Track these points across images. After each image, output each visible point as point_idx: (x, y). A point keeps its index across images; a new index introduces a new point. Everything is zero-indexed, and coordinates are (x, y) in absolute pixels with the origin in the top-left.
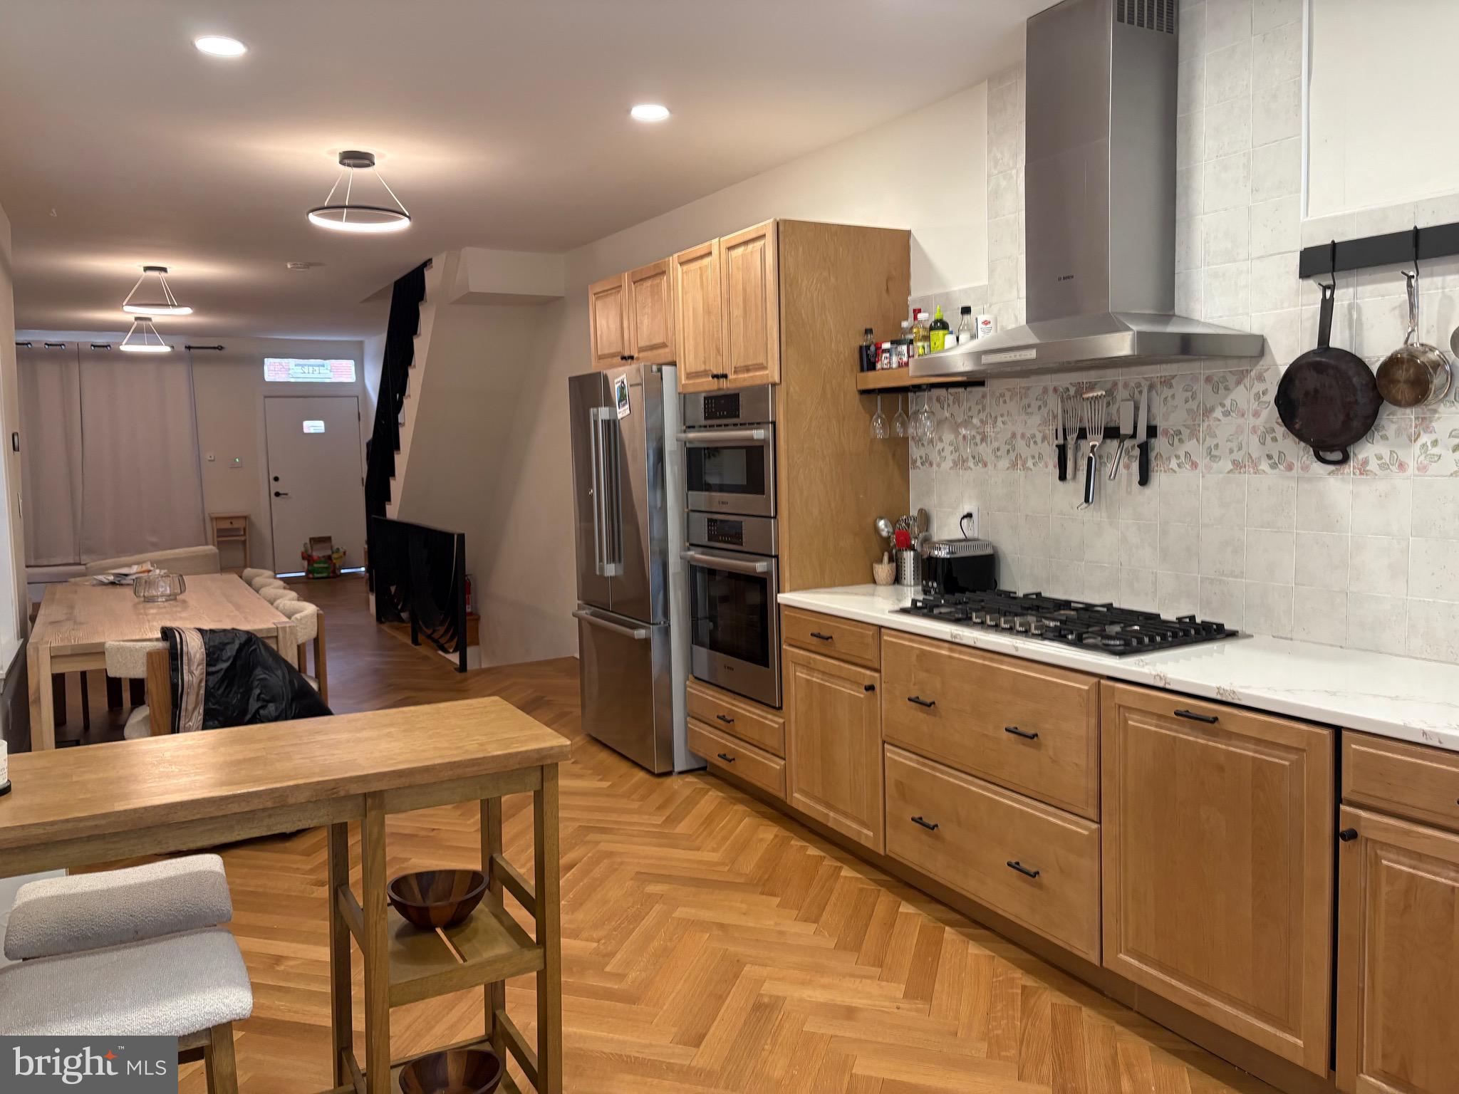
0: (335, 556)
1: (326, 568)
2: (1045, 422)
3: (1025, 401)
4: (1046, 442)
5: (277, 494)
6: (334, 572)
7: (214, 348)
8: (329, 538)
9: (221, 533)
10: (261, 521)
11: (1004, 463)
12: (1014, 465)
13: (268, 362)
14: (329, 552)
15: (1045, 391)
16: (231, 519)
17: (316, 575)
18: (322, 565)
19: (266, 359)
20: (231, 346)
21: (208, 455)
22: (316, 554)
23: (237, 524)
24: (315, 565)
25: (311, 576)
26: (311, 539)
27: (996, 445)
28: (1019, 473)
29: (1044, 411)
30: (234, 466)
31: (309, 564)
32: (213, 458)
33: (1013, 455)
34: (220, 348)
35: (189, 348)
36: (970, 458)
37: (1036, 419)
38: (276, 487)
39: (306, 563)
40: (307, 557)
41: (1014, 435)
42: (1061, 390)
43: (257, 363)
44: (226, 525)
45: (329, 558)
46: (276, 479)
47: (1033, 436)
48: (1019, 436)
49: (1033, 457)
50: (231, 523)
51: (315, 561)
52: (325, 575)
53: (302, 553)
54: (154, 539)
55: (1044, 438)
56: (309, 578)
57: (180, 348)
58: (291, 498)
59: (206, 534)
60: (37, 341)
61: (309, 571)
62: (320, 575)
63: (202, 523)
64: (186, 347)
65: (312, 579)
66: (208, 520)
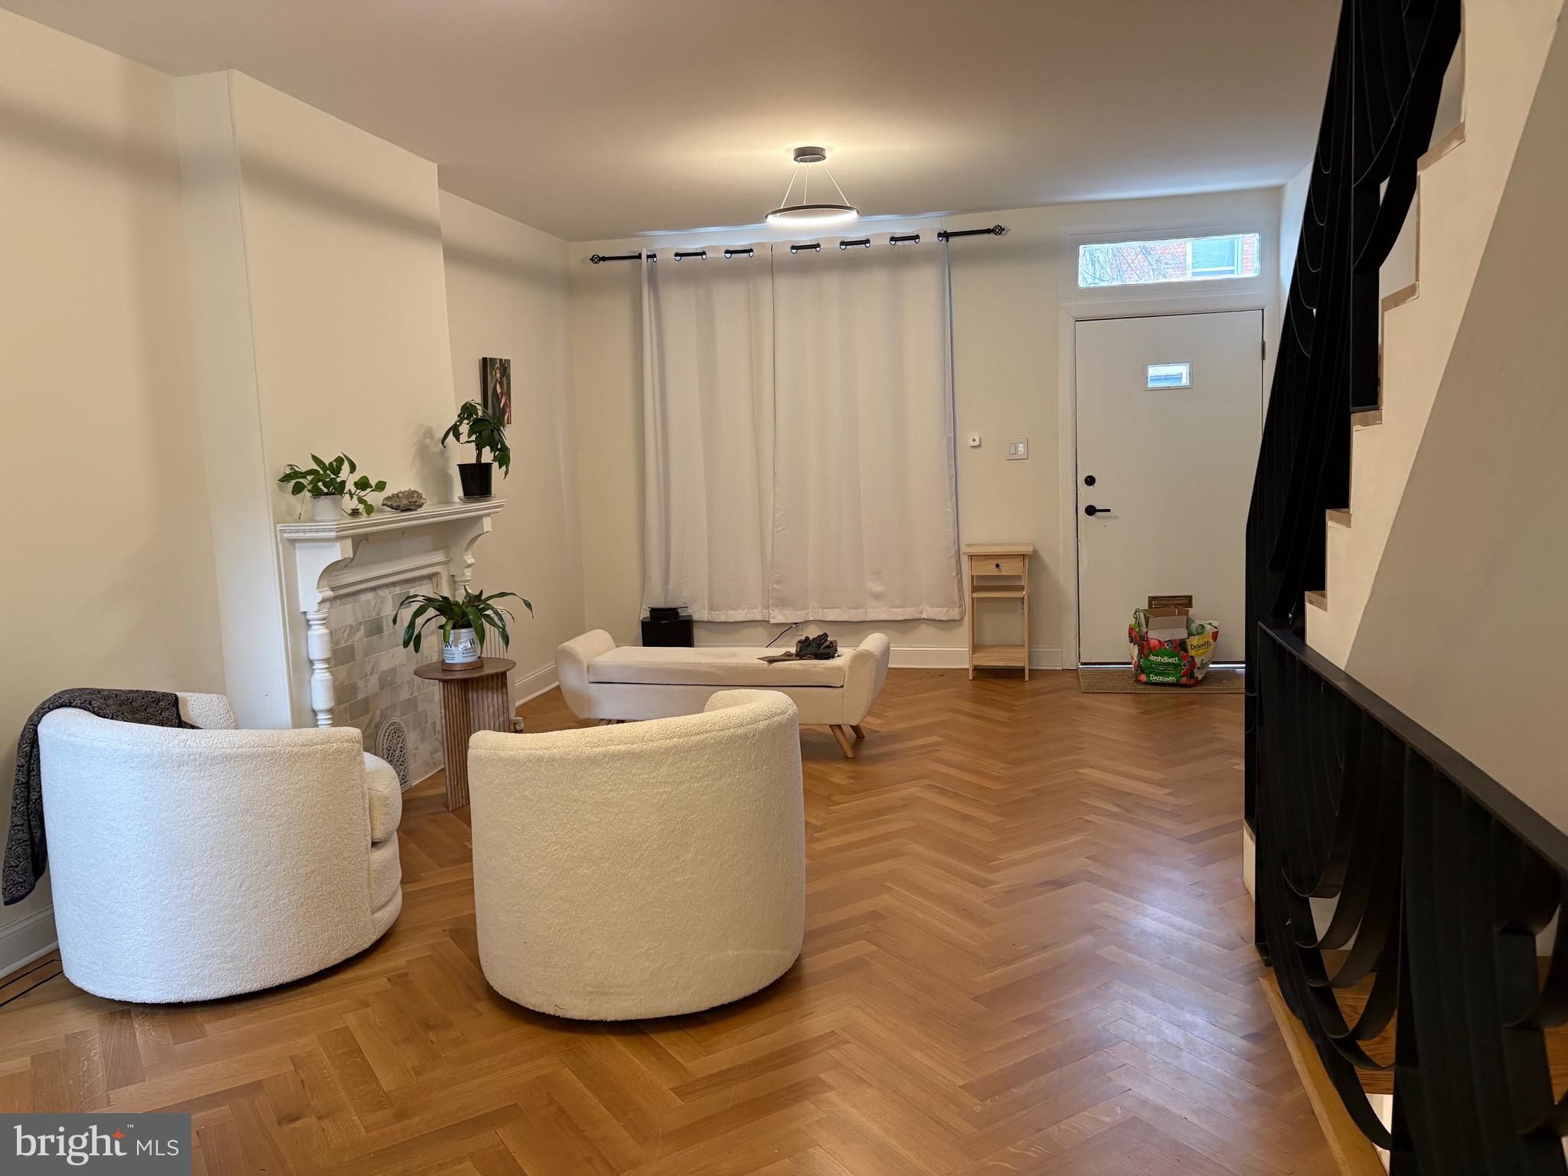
0: (1194, 641)
1: (1175, 666)
5: (1091, 510)
6: (1190, 674)
7: (989, 231)
8: (1188, 601)
9: (980, 584)
10: (1059, 567)
13: (1086, 252)
14: (1182, 634)
16: (997, 558)
17: (1154, 678)
18: (1166, 660)
19: (1080, 248)
20: (1019, 224)
21: (970, 437)
22: (1154, 635)
23: (1009, 569)
24: (1152, 658)
25: (1143, 678)
26: (1151, 599)
30: (1014, 459)
31: (1141, 652)
32: (977, 443)
34: (998, 230)
35: (945, 235)
38: (1088, 495)
39: (1136, 651)
40: (1137, 638)
43: (1063, 252)
44: (989, 569)
45: (1182, 645)
46: (1090, 481)
50: (997, 566)
51: (1152, 650)
52: (1171, 679)
53: (1131, 630)
56: (1138, 681)
57: (929, 238)
58: (1115, 517)
59: (960, 582)
60: (714, 248)
61: (1141, 670)
62: (1160, 679)
63: (953, 562)
64: (940, 235)
65: (1147, 683)
66: (965, 560)
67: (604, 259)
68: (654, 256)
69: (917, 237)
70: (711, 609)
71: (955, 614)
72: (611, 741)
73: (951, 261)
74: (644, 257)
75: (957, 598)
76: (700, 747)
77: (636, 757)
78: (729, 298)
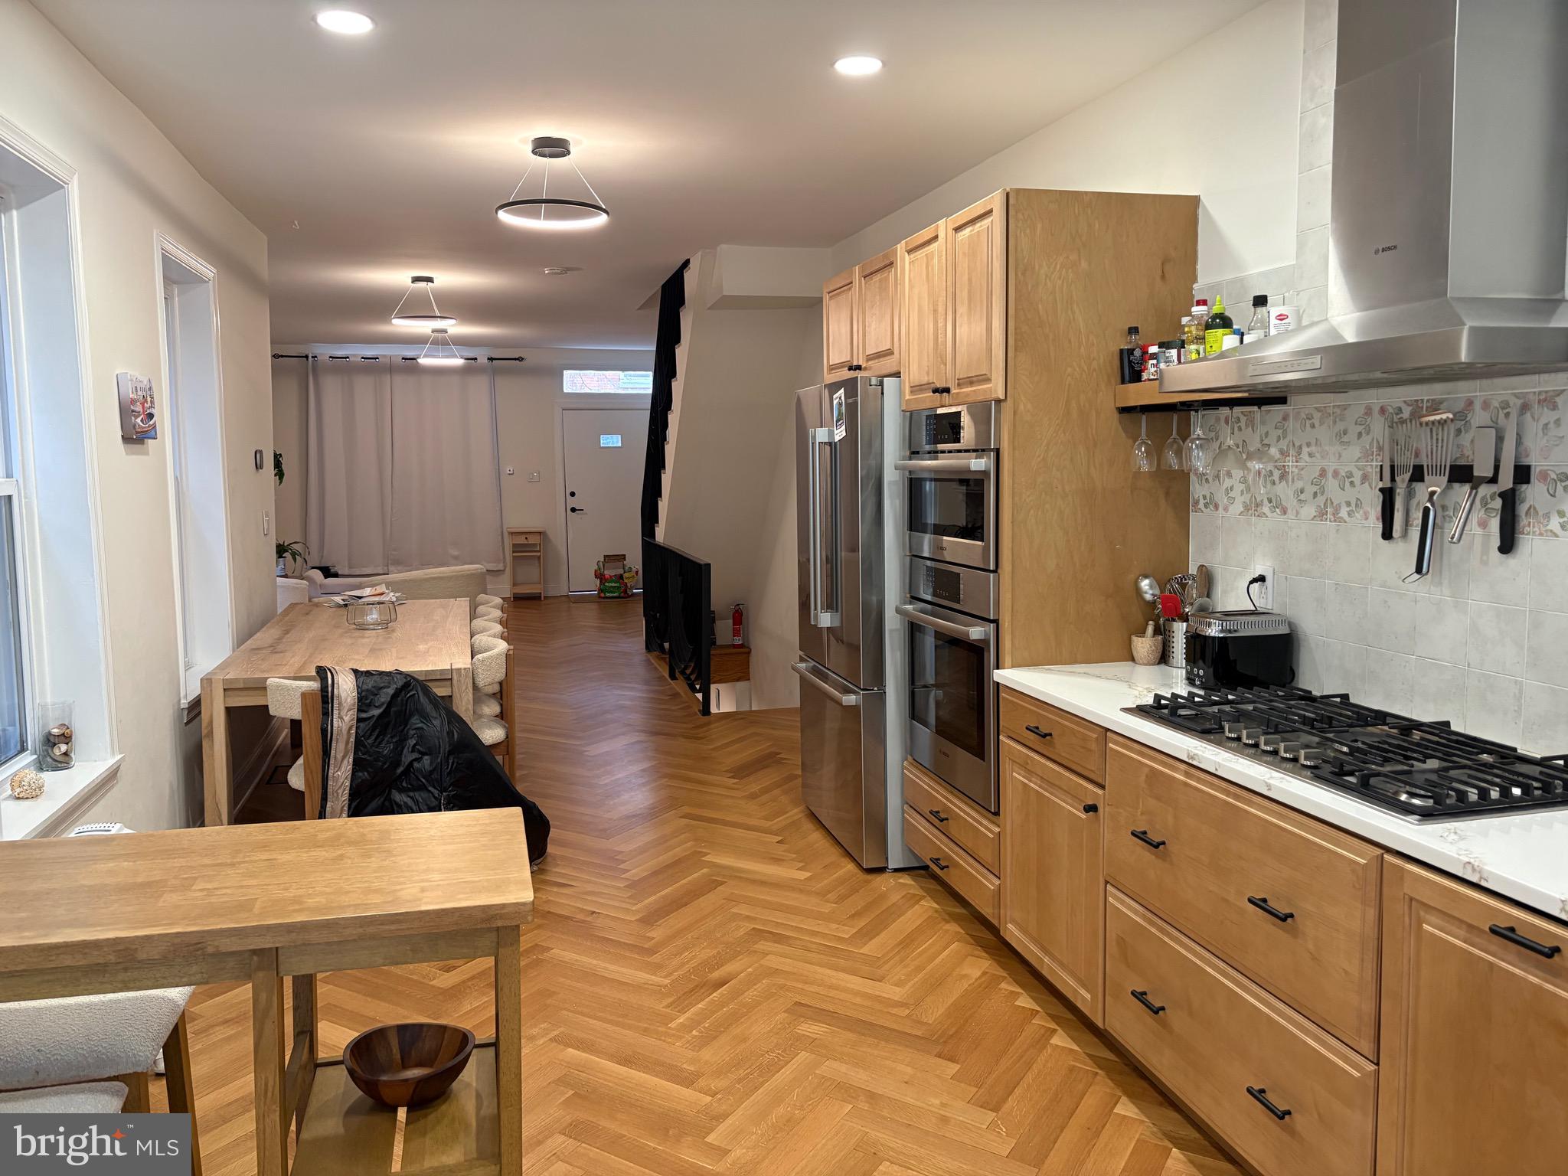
0: (626, 575)
2: (1367, 455)
3: (1341, 426)
4: (1367, 484)
5: (573, 510)
6: (625, 592)
7: (515, 359)
8: (623, 557)
9: (517, 548)
10: (557, 539)
11: (1309, 511)
12: (1322, 514)
13: (567, 374)
14: (621, 571)
15: (1369, 411)
16: (526, 534)
17: (607, 595)
18: (613, 584)
19: (565, 371)
20: (532, 358)
21: (508, 469)
22: (607, 573)
23: (532, 540)
24: (607, 584)
25: (602, 595)
26: (605, 557)
27: (1299, 484)
28: (1330, 525)
29: (1366, 440)
30: (532, 481)
31: (601, 582)
32: (512, 472)
33: (1321, 500)
34: (520, 359)
35: (491, 359)
36: (1266, 501)
37: (1355, 451)
38: (572, 502)
39: (598, 581)
40: (599, 575)
41: (1323, 473)
42: (1391, 410)
43: (556, 375)
44: (521, 540)
45: (621, 577)
46: (573, 494)
47: (1350, 475)
48: (1330, 475)
49: (1348, 504)
50: (526, 538)
51: (606, 580)
52: (616, 594)
53: (596, 571)
54: (456, 553)
55: (1365, 478)
56: (600, 597)
57: (483, 360)
58: (586, 514)
59: (503, 549)
60: (354, 355)
61: (601, 590)
62: (611, 595)
63: (500, 537)
64: (488, 359)
65: (604, 598)
66: (506, 535)
67: (282, 356)
68: (316, 357)
69: (476, 359)
70: (350, 567)
71: (500, 567)
72: (432, 573)
73: (495, 372)
74: (310, 357)
75: (502, 558)
76: (463, 576)
77: (441, 578)
78: (364, 386)
